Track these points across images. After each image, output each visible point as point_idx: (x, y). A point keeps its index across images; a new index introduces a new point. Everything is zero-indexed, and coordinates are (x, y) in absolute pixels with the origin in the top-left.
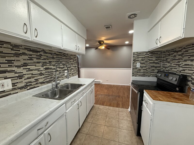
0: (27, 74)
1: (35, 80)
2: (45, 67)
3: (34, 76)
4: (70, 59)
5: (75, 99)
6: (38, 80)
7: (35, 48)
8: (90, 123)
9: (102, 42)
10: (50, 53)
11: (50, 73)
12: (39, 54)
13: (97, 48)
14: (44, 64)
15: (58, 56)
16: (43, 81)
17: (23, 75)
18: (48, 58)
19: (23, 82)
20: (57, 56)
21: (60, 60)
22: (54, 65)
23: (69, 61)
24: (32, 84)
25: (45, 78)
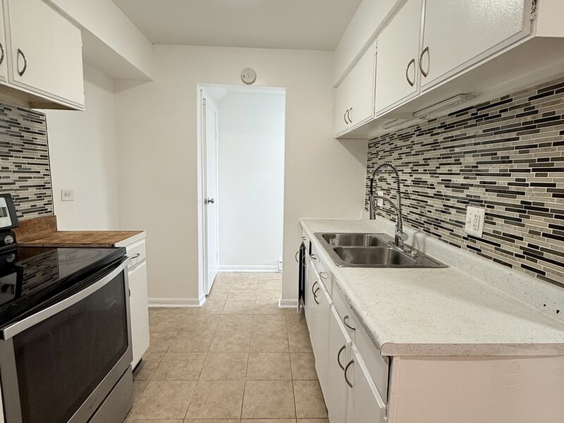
21: (457, 150)
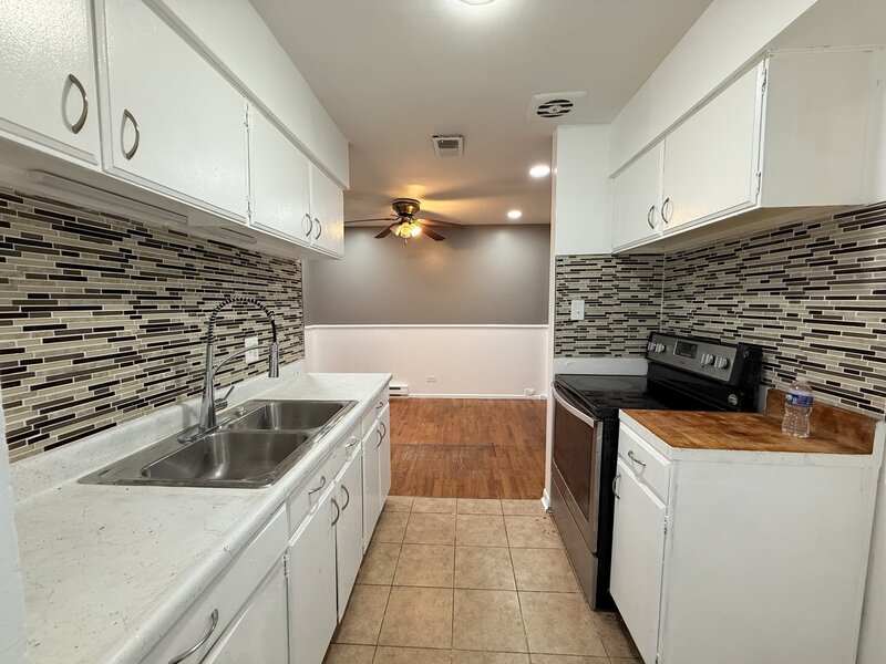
0: (48, 360)
1: (90, 389)
2: (146, 319)
3: (88, 366)
4: (272, 280)
5: (323, 478)
6: (111, 389)
7: (97, 213)
8: (384, 589)
9: (411, 208)
10: (174, 247)
11: (171, 351)
12: (115, 247)
13: (384, 233)
14: (143, 303)
15: (213, 265)
16: (138, 392)
17: (22, 362)
18: (165, 271)
19: (20, 403)
20: (206, 263)
21: (225, 285)
22: (193, 311)
23: (265, 288)
24: (73, 416)
25: (150, 379)
